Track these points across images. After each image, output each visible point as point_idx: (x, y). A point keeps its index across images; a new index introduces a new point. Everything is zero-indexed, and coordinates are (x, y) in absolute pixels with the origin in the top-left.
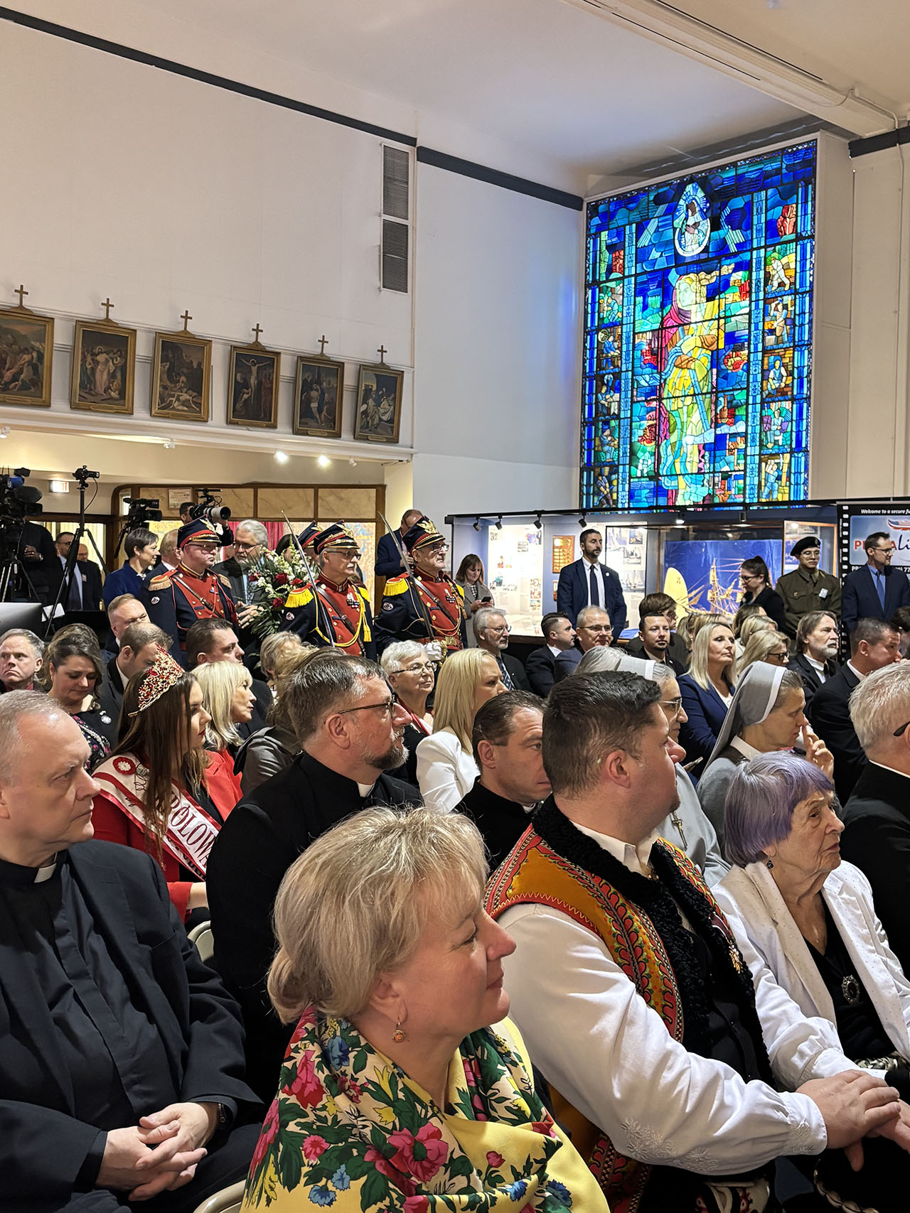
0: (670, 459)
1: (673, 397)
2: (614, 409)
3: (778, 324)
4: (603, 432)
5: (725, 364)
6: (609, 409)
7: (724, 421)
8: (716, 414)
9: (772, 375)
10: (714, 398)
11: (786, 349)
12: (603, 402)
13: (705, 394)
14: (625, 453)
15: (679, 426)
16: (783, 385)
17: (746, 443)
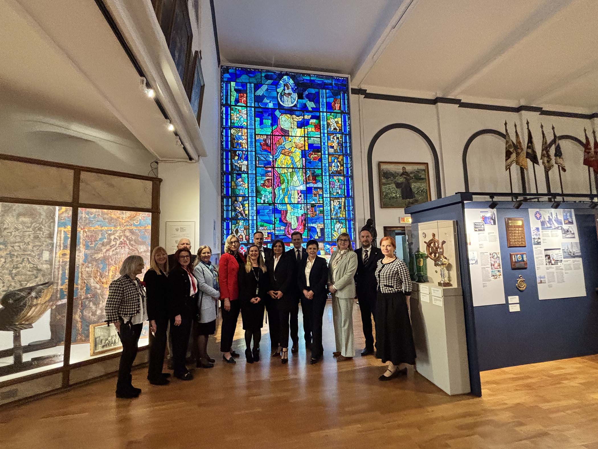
0: (282, 196)
1: (281, 168)
2: (244, 168)
3: (335, 144)
4: (237, 179)
5: (310, 157)
6: (240, 168)
7: (310, 181)
8: (306, 178)
9: (333, 164)
10: (304, 171)
11: (339, 155)
12: (236, 164)
13: (300, 168)
14: (252, 191)
15: (286, 181)
16: (339, 170)
17: (323, 192)
